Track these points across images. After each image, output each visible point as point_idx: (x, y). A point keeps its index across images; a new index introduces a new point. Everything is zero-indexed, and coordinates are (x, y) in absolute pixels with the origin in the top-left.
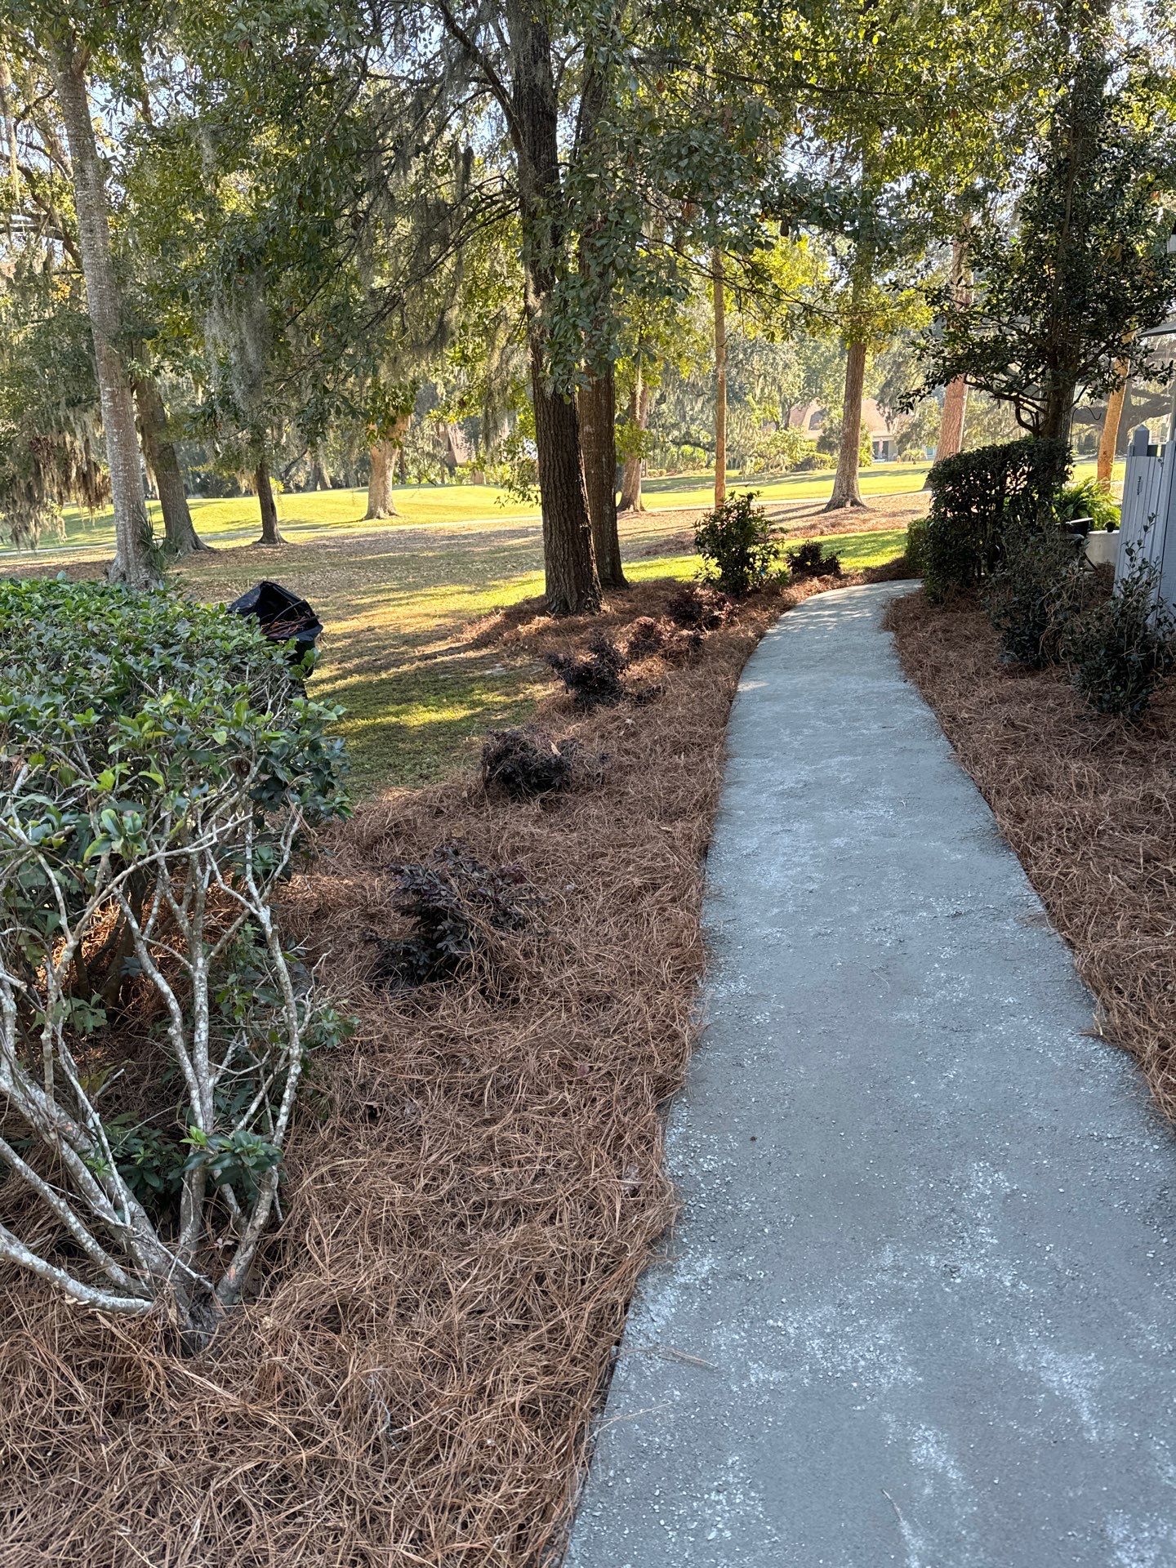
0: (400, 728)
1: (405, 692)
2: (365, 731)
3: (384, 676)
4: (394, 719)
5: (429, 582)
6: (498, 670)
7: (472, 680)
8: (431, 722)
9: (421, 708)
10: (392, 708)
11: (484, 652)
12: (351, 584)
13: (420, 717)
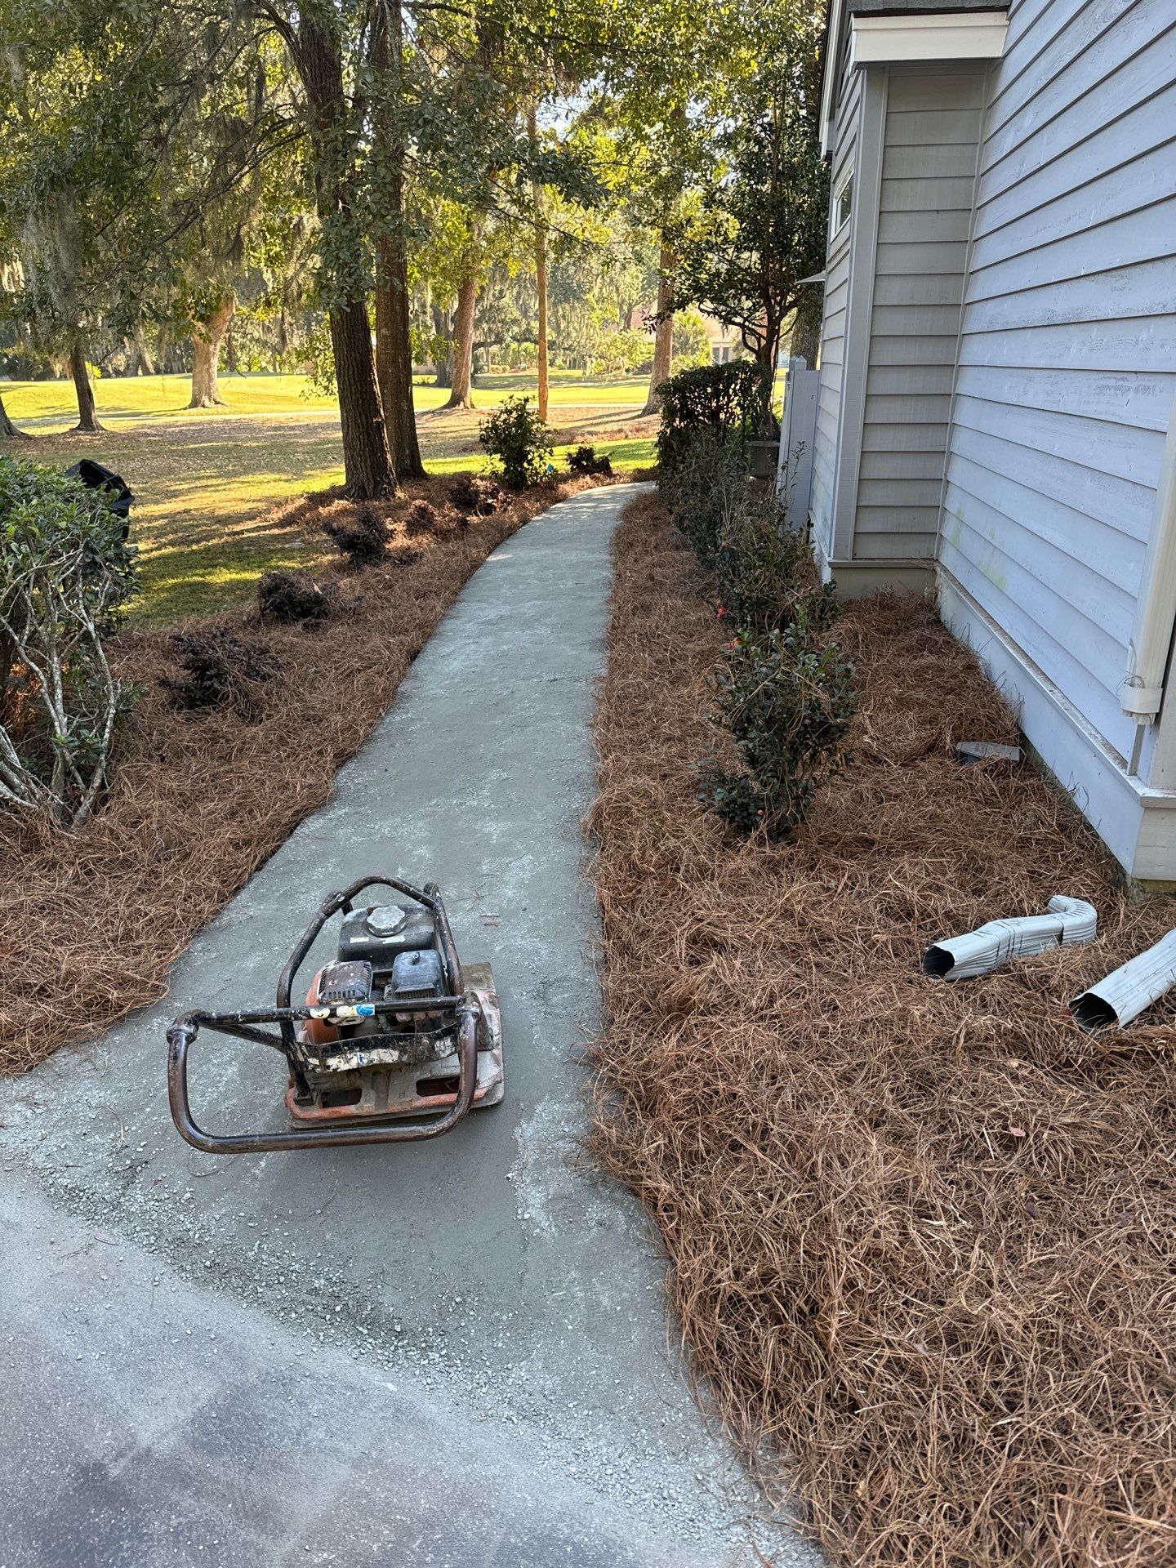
0: (205, 585)
1: (212, 559)
2: (174, 586)
3: (195, 547)
4: (200, 579)
5: (247, 470)
6: (297, 544)
7: (271, 551)
8: (231, 580)
9: (224, 570)
10: (201, 572)
11: (288, 529)
12: (171, 471)
13: (223, 577)
